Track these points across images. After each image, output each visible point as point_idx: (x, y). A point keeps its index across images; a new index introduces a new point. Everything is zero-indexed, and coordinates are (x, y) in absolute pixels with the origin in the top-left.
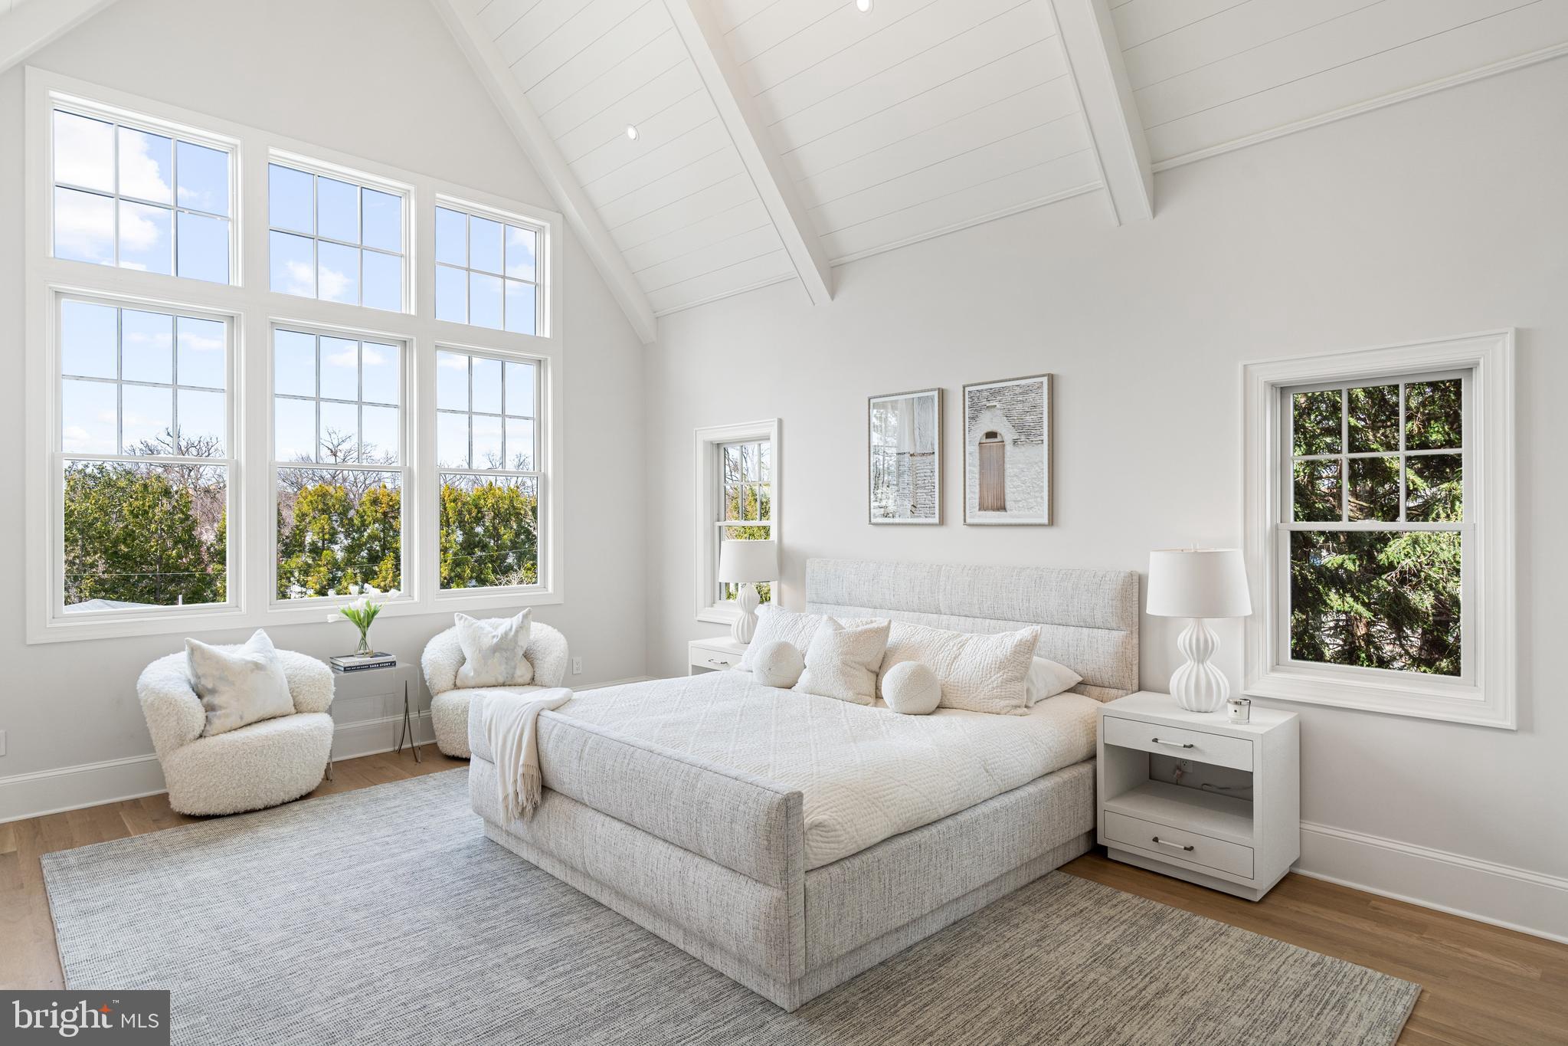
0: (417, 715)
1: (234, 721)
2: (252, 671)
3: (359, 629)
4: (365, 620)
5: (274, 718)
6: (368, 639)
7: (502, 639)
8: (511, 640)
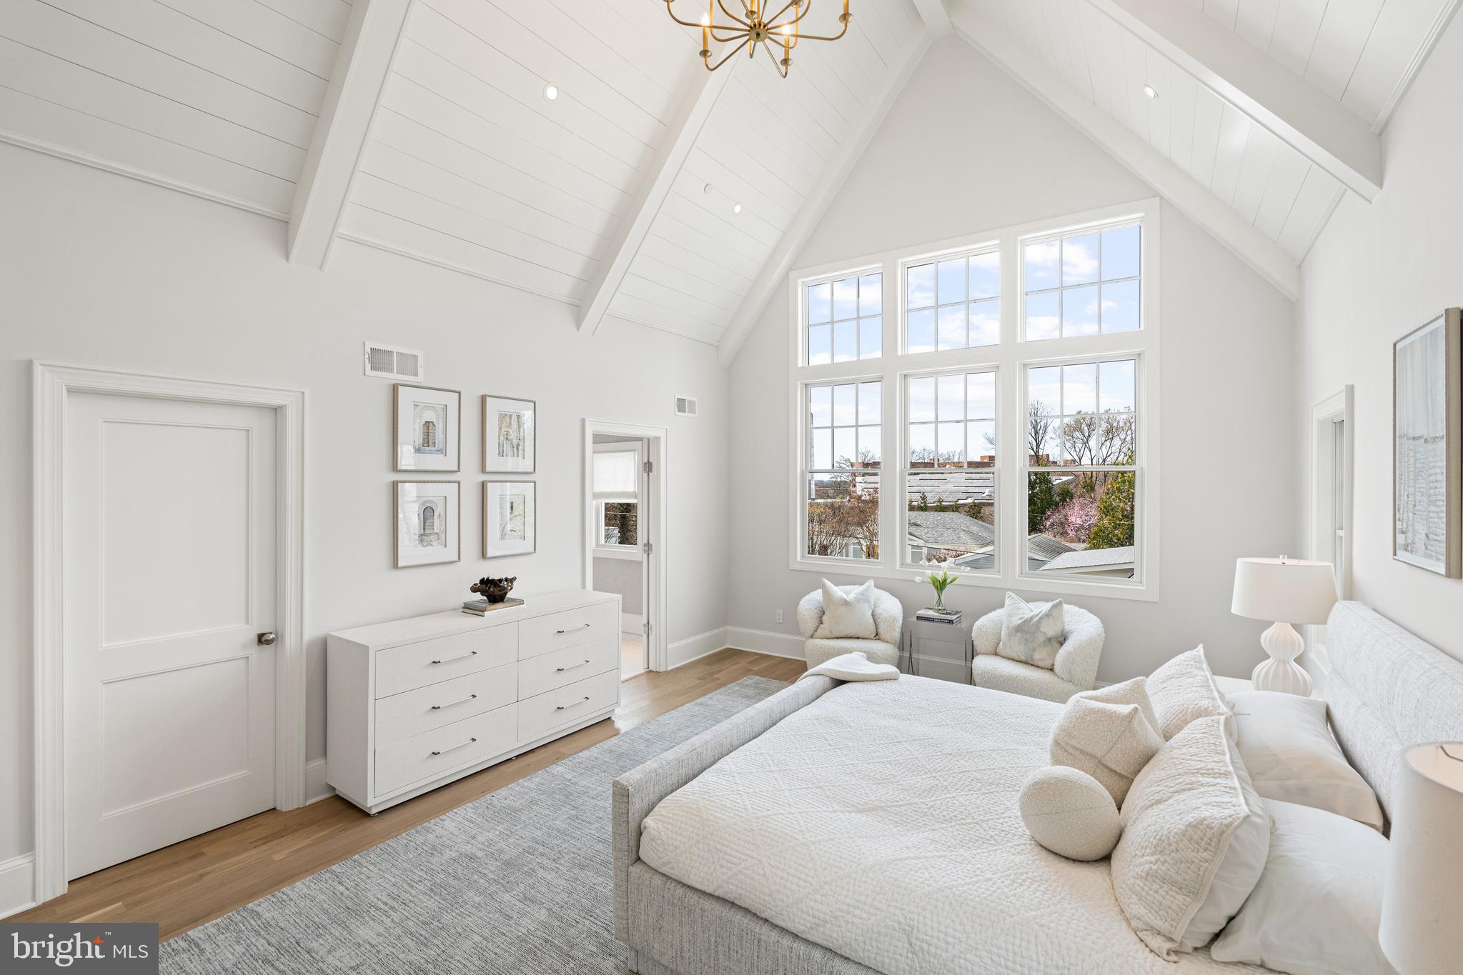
0: (964, 664)
1: (826, 633)
2: (842, 604)
3: (936, 591)
4: (941, 585)
5: (858, 638)
6: (942, 598)
7: (1025, 621)
8: (1033, 625)
